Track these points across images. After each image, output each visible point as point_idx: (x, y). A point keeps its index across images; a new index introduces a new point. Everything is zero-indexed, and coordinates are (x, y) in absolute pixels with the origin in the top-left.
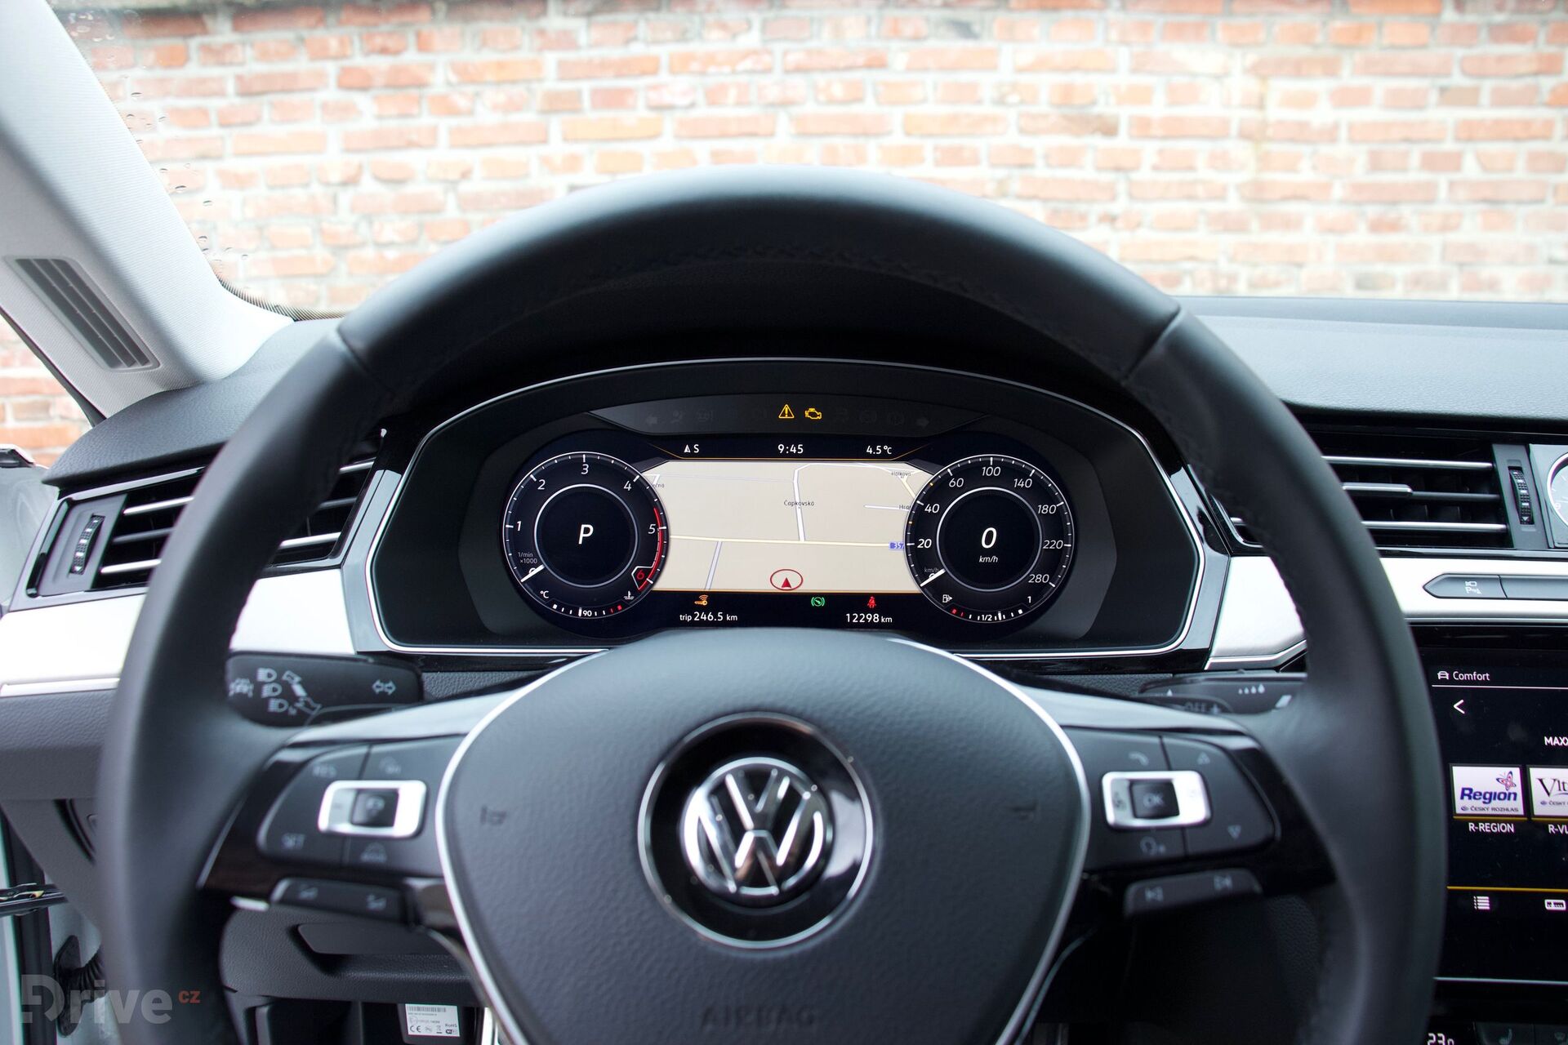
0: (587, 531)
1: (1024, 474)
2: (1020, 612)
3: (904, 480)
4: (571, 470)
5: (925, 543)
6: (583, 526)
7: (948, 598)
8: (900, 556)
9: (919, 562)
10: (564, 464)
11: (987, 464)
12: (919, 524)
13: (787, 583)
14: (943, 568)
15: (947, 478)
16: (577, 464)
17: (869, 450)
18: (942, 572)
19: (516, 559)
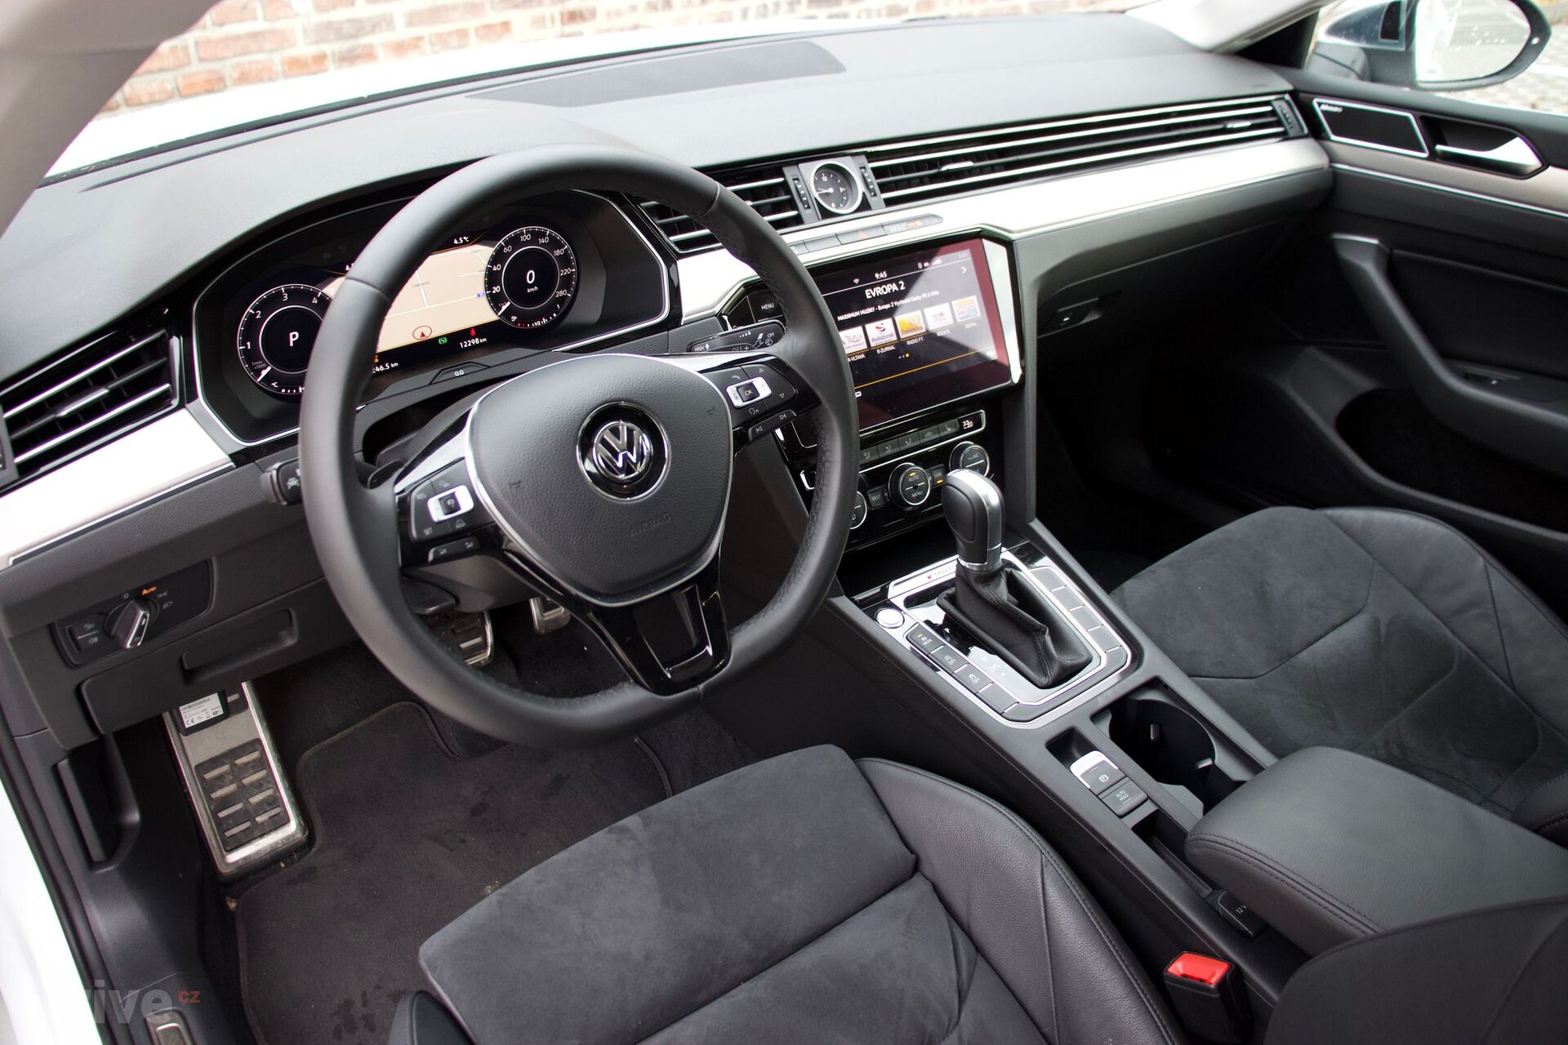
0: (294, 336)
1: (543, 235)
2: (555, 315)
3: (478, 255)
4: (276, 300)
5: (496, 289)
6: (291, 334)
7: (514, 318)
8: (484, 301)
9: (495, 301)
10: (270, 297)
11: (522, 234)
12: (491, 278)
13: (423, 335)
14: (507, 301)
15: (502, 247)
16: (279, 294)
17: (456, 242)
18: (508, 304)
19: (251, 368)
